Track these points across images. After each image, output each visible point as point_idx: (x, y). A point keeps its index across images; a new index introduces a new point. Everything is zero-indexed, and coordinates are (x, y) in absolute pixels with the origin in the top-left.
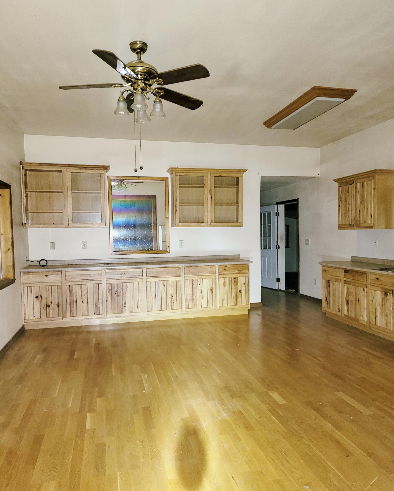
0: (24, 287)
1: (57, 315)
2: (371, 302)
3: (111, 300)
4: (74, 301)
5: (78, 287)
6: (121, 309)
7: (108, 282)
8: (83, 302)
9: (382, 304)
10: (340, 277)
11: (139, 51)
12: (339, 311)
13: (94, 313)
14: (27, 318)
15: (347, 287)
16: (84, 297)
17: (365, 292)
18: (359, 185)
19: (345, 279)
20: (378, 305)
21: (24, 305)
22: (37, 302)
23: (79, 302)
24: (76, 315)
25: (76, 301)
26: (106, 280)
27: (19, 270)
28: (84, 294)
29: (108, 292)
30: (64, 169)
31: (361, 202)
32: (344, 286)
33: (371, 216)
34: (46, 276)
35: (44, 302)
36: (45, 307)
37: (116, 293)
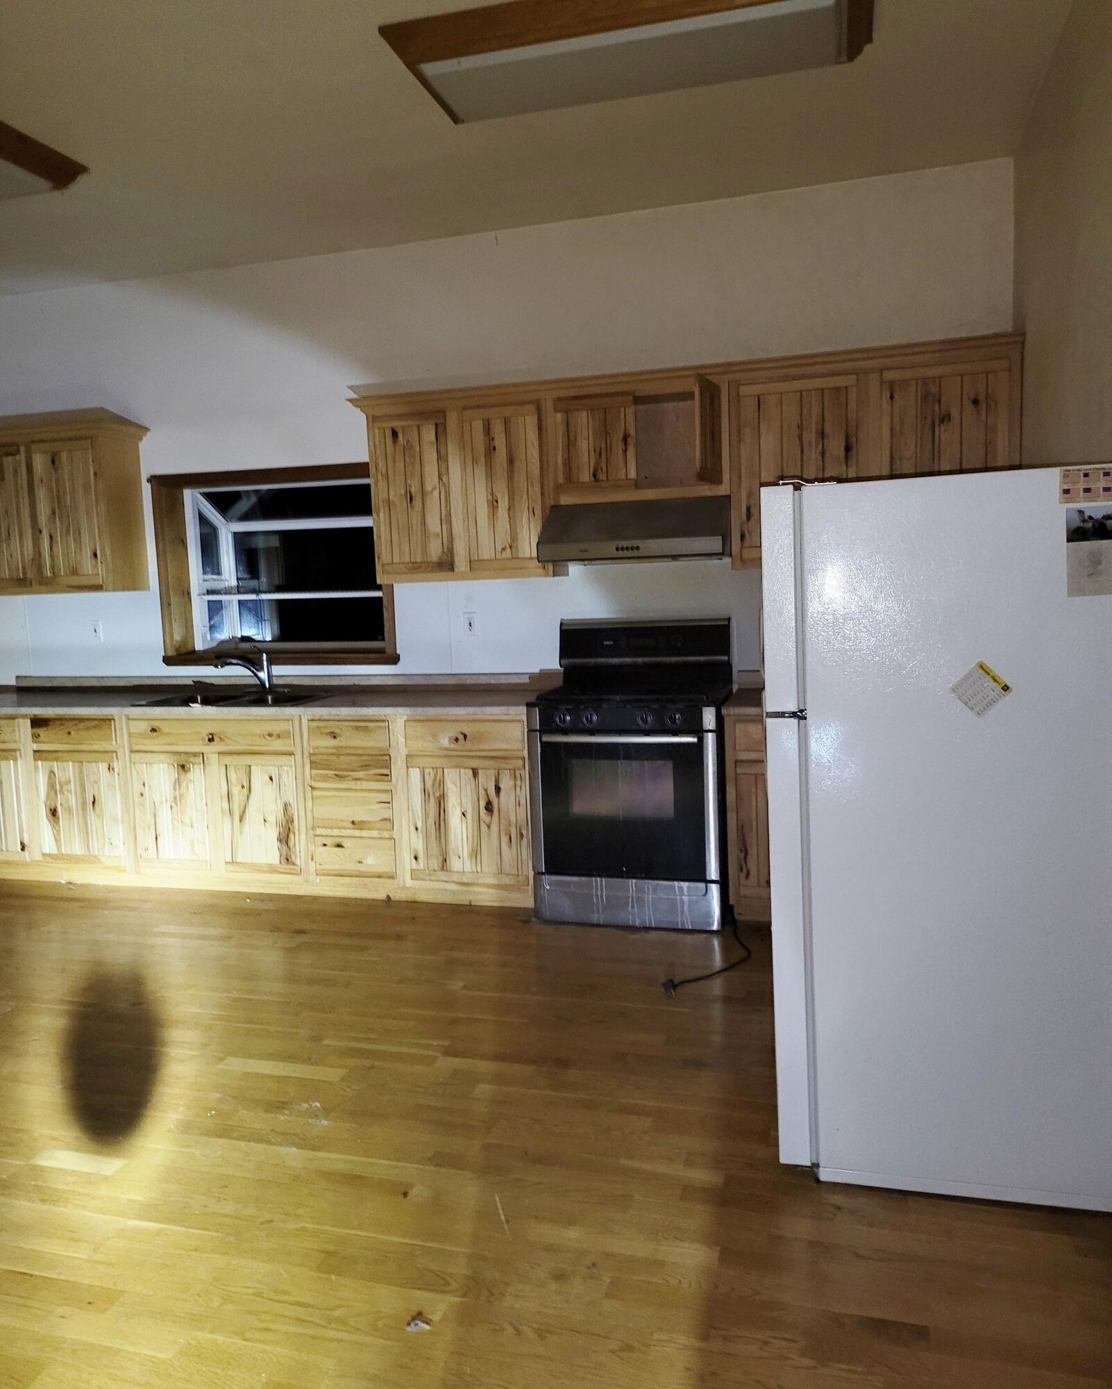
2: (137, 798)
9: (175, 798)
10: (18, 742)
12: (23, 849)
15: (48, 770)
17: (116, 774)
18: (39, 462)
19: (35, 747)
20: (161, 803)
31: (53, 512)
32: (36, 768)
33: (95, 555)
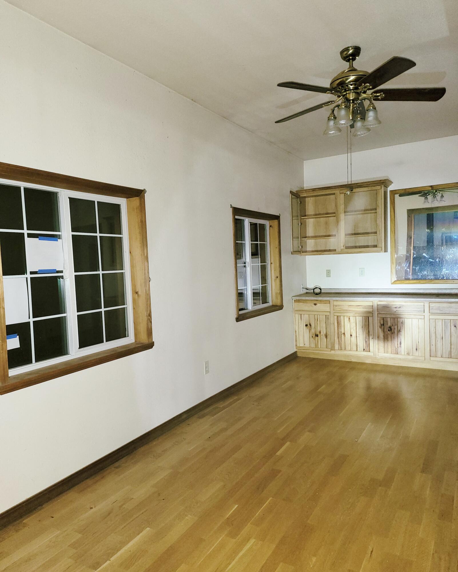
0: (295, 314)
1: (325, 347)
3: (383, 337)
4: (342, 333)
5: (346, 319)
6: (395, 349)
7: (380, 316)
8: (351, 335)
11: (351, 58)
13: (364, 350)
14: (298, 345)
16: (352, 330)
21: (296, 332)
22: (306, 330)
23: (348, 335)
24: (344, 349)
25: (345, 334)
26: (378, 314)
27: (291, 298)
28: (353, 327)
29: (380, 327)
30: (337, 191)
34: (315, 304)
35: (313, 331)
36: (314, 336)
37: (389, 329)
